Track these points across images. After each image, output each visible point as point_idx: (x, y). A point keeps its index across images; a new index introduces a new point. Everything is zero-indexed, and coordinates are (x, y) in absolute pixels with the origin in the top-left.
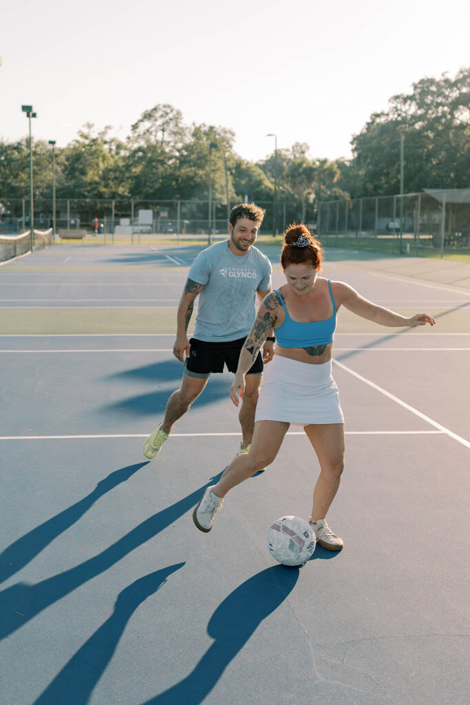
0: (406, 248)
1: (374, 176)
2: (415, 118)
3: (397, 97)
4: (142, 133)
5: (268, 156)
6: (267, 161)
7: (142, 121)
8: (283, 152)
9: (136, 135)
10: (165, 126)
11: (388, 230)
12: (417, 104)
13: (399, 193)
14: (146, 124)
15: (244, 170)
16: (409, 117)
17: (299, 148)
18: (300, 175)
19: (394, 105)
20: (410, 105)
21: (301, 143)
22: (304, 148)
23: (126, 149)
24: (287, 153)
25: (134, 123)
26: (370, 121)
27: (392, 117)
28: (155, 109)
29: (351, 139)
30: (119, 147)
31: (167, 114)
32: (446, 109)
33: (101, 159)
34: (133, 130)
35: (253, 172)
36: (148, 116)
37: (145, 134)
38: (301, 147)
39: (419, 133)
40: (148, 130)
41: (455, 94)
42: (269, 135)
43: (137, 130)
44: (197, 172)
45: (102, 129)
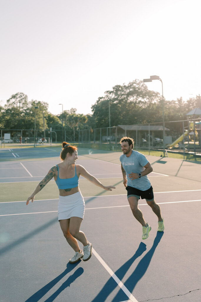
0: (112, 147)
1: (100, 120)
2: (115, 99)
3: (107, 92)
4: (11, 103)
5: (61, 113)
6: (61, 115)
7: (11, 99)
8: (67, 112)
9: (9, 104)
10: (21, 101)
11: (106, 141)
12: (115, 94)
13: (109, 127)
14: (13, 100)
15: (51, 118)
16: (112, 99)
17: (73, 110)
18: (72, 120)
19: (106, 94)
20: (112, 95)
21: (74, 108)
22: (75, 110)
23: (3, 109)
24: (69, 112)
25: (8, 99)
26: (98, 100)
27: (106, 99)
28: (17, 94)
29: (91, 107)
30: (1, 108)
31: (21, 96)
32: (125, 96)
34: (7, 102)
35: (55, 119)
36: (14, 97)
37: (12, 104)
38: (74, 109)
39: (116, 104)
40: (14, 103)
41: (128, 91)
42: (60, 104)
43: (9, 102)
44: (32, 118)
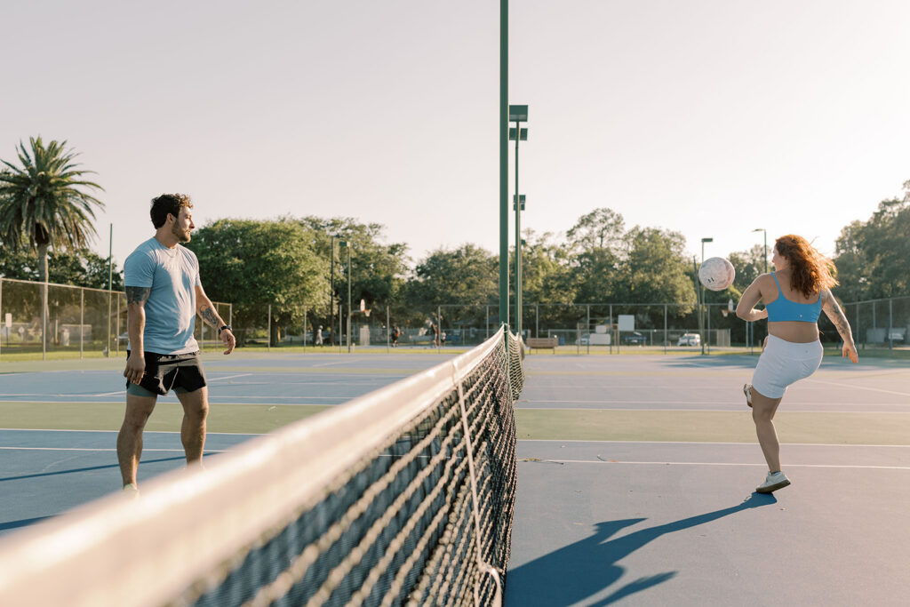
4: (579, 240)
7: (579, 226)
8: (740, 256)
9: (573, 241)
10: (604, 232)
14: (584, 231)
17: (759, 251)
24: (746, 257)
26: (878, 211)
28: (594, 214)
30: (558, 255)
33: (540, 267)
34: (568, 236)
36: (586, 221)
37: (583, 241)
40: (586, 238)
42: (756, 230)
43: (574, 236)
44: (653, 277)
45: (541, 236)
